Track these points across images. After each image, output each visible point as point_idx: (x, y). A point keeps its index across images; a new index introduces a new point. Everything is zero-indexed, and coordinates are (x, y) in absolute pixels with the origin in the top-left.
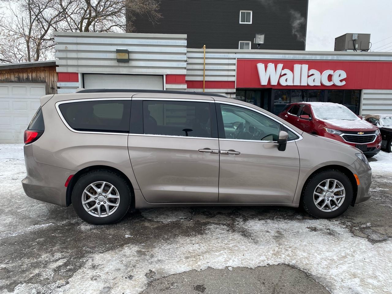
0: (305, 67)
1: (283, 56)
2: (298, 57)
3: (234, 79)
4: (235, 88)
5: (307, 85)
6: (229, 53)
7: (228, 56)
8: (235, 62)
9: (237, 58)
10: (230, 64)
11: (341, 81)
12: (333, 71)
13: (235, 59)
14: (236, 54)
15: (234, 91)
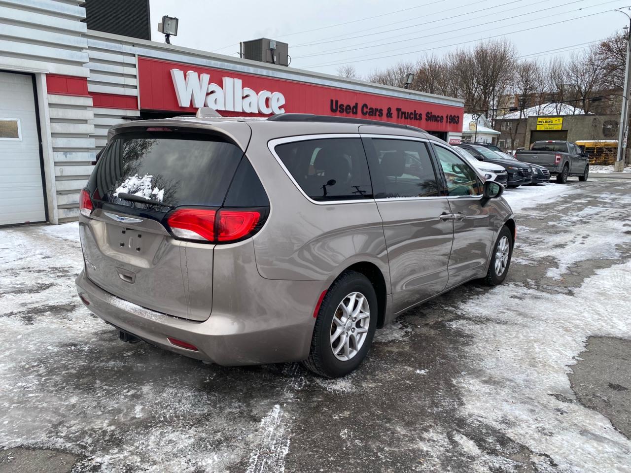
0: (239, 82)
1: (206, 61)
2: (227, 65)
3: (135, 92)
4: (139, 109)
5: (242, 111)
6: (121, 42)
7: (120, 48)
8: (134, 61)
9: (138, 55)
10: (125, 63)
11: (280, 108)
12: (270, 93)
13: (134, 55)
14: (133, 46)
15: (138, 114)
